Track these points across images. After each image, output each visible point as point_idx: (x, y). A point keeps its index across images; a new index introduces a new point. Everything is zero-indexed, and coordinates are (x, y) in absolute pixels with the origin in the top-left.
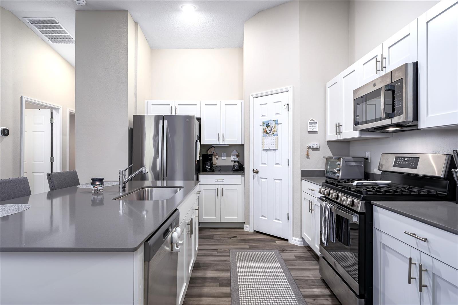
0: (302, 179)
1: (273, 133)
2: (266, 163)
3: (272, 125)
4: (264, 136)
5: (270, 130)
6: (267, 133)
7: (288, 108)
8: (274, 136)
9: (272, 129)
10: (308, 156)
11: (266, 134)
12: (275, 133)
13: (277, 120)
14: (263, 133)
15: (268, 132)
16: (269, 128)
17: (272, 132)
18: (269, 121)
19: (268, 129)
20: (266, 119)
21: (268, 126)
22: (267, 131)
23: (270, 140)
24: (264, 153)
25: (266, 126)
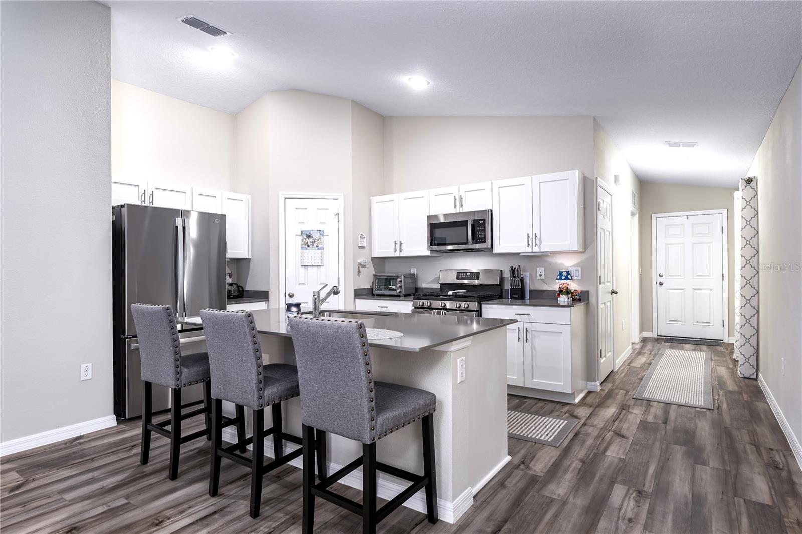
0: (355, 298)
1: (317, 246)
2: (306, 284)
3: (316, 236)
4: (302, 248)
5: (312, 242)
6: (308, 246)
7: (339, 219)
8: (318, 249)
9: (315, 242)
10: (359, 272)
11: (306, 247)
12: (320, 246)
13: (323, 232)
14: (302, 245)
15: (309, 244)
16: (311, 240)
17: (315, 245)
18: (311, 231)
19: (309, 241)
20: (307, 228)
21: (309, 237)
22: (307, 243)
23: (311, 255)
24: (302, 270)
25: (307, 237)
